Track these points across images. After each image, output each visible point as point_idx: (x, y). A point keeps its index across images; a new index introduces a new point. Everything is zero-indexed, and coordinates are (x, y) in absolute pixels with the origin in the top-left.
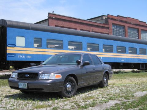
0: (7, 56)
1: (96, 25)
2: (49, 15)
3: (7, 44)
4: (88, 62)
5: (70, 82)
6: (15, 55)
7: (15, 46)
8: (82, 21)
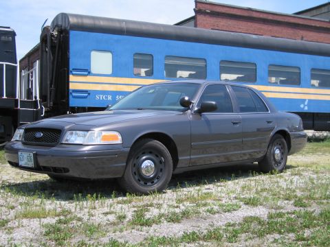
0: (70, 97)
1: (312, 26)
2: (196, 7)
3: (71, 69)
4: (214, 103)
5: (151, 153)
6: (89, 94)
7: (89, 73)
8: (276, 18)
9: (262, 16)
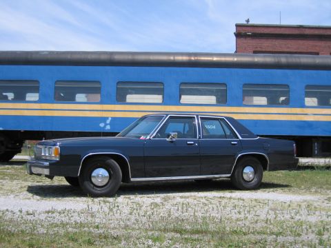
2: (236, 31)
9: (317, 32)
